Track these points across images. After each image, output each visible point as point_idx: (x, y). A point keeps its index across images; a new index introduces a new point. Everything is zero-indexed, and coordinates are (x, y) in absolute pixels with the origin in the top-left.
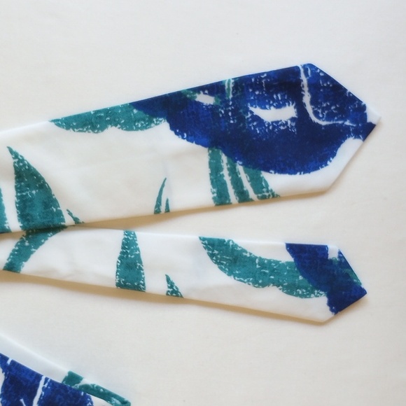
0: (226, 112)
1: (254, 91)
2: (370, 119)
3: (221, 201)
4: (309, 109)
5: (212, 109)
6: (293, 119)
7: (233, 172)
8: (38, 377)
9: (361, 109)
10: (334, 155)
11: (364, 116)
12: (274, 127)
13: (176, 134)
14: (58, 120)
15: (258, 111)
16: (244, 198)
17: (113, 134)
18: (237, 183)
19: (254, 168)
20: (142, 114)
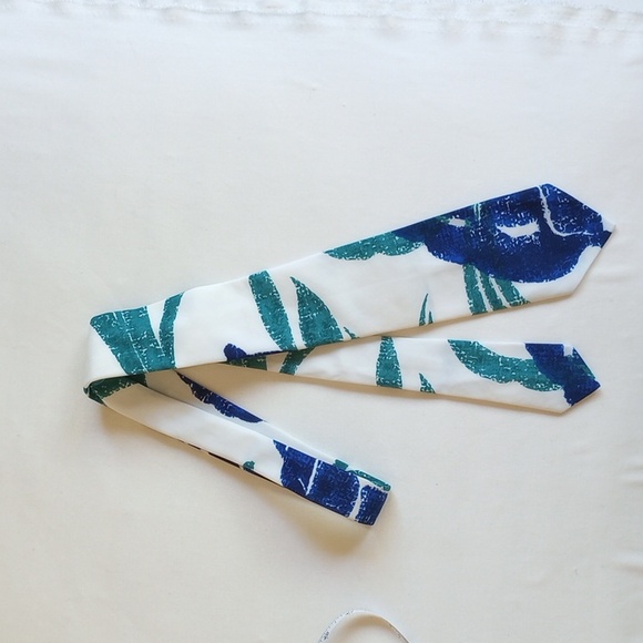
0: (477, 232)
1: (499, 213)
2: (606, 228)
3: (478, 310)
4: (550, 223)
5: (464, 230)
6: (536, 234)
7: (486, 284)
8: (313, 460)
9: (597, 219)
10: (576, 263)
11: (601, 226)
12: (520, 242)
13: (434, 254)
14: (331, 251)
15: (504, 229)
16: (498, 306)
17: (379, 259)
18: (491, 293)
19: (505, 279)
20: (403, 240)
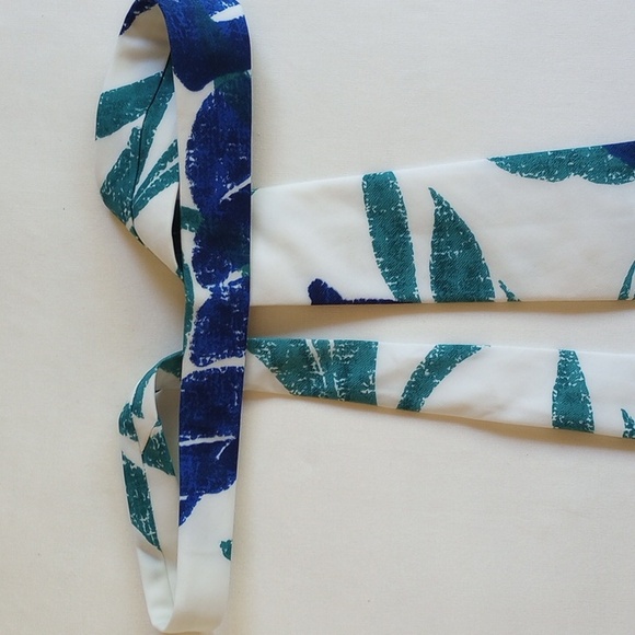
14: (501, 159)
20: (618, 162)
